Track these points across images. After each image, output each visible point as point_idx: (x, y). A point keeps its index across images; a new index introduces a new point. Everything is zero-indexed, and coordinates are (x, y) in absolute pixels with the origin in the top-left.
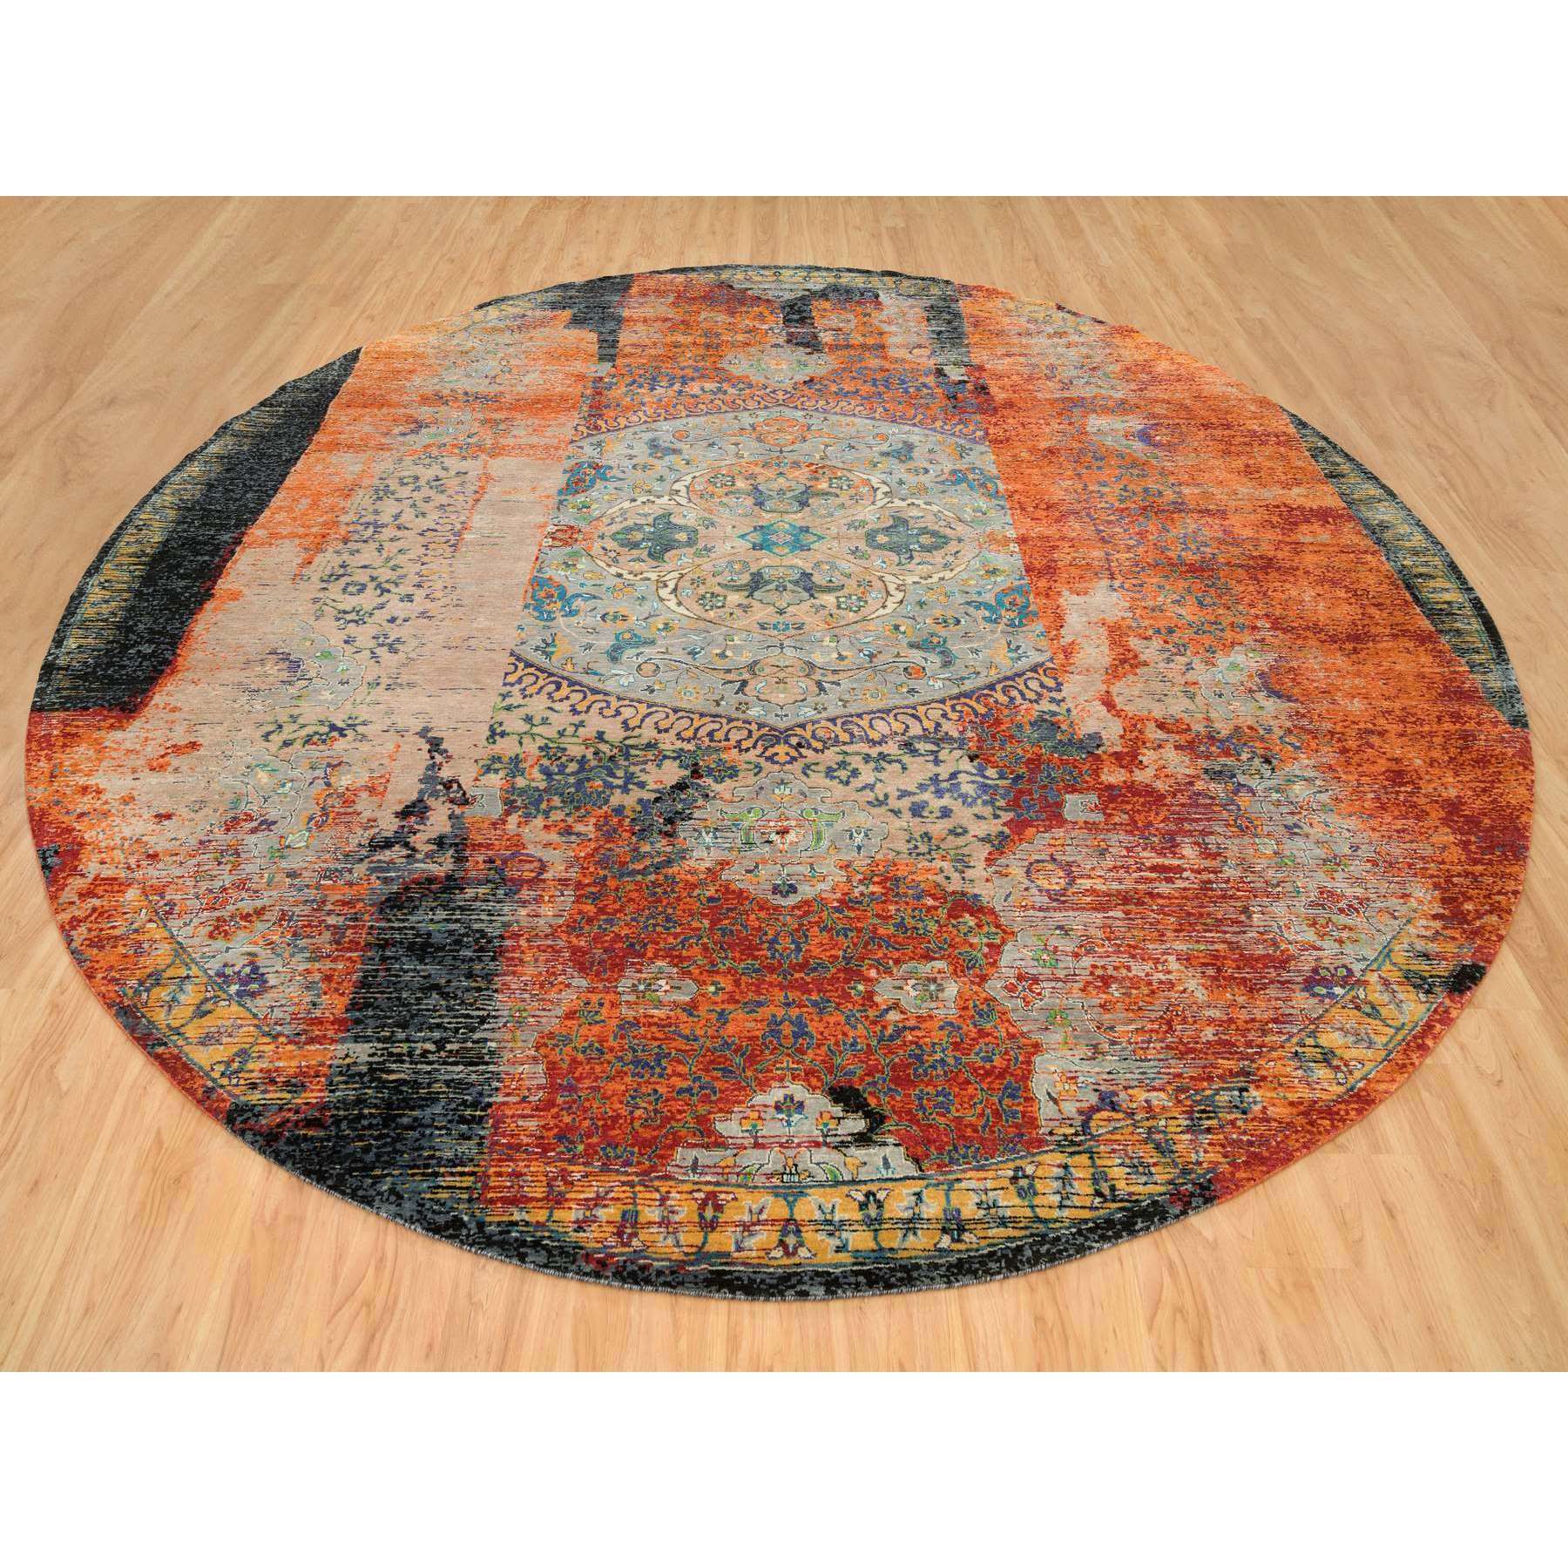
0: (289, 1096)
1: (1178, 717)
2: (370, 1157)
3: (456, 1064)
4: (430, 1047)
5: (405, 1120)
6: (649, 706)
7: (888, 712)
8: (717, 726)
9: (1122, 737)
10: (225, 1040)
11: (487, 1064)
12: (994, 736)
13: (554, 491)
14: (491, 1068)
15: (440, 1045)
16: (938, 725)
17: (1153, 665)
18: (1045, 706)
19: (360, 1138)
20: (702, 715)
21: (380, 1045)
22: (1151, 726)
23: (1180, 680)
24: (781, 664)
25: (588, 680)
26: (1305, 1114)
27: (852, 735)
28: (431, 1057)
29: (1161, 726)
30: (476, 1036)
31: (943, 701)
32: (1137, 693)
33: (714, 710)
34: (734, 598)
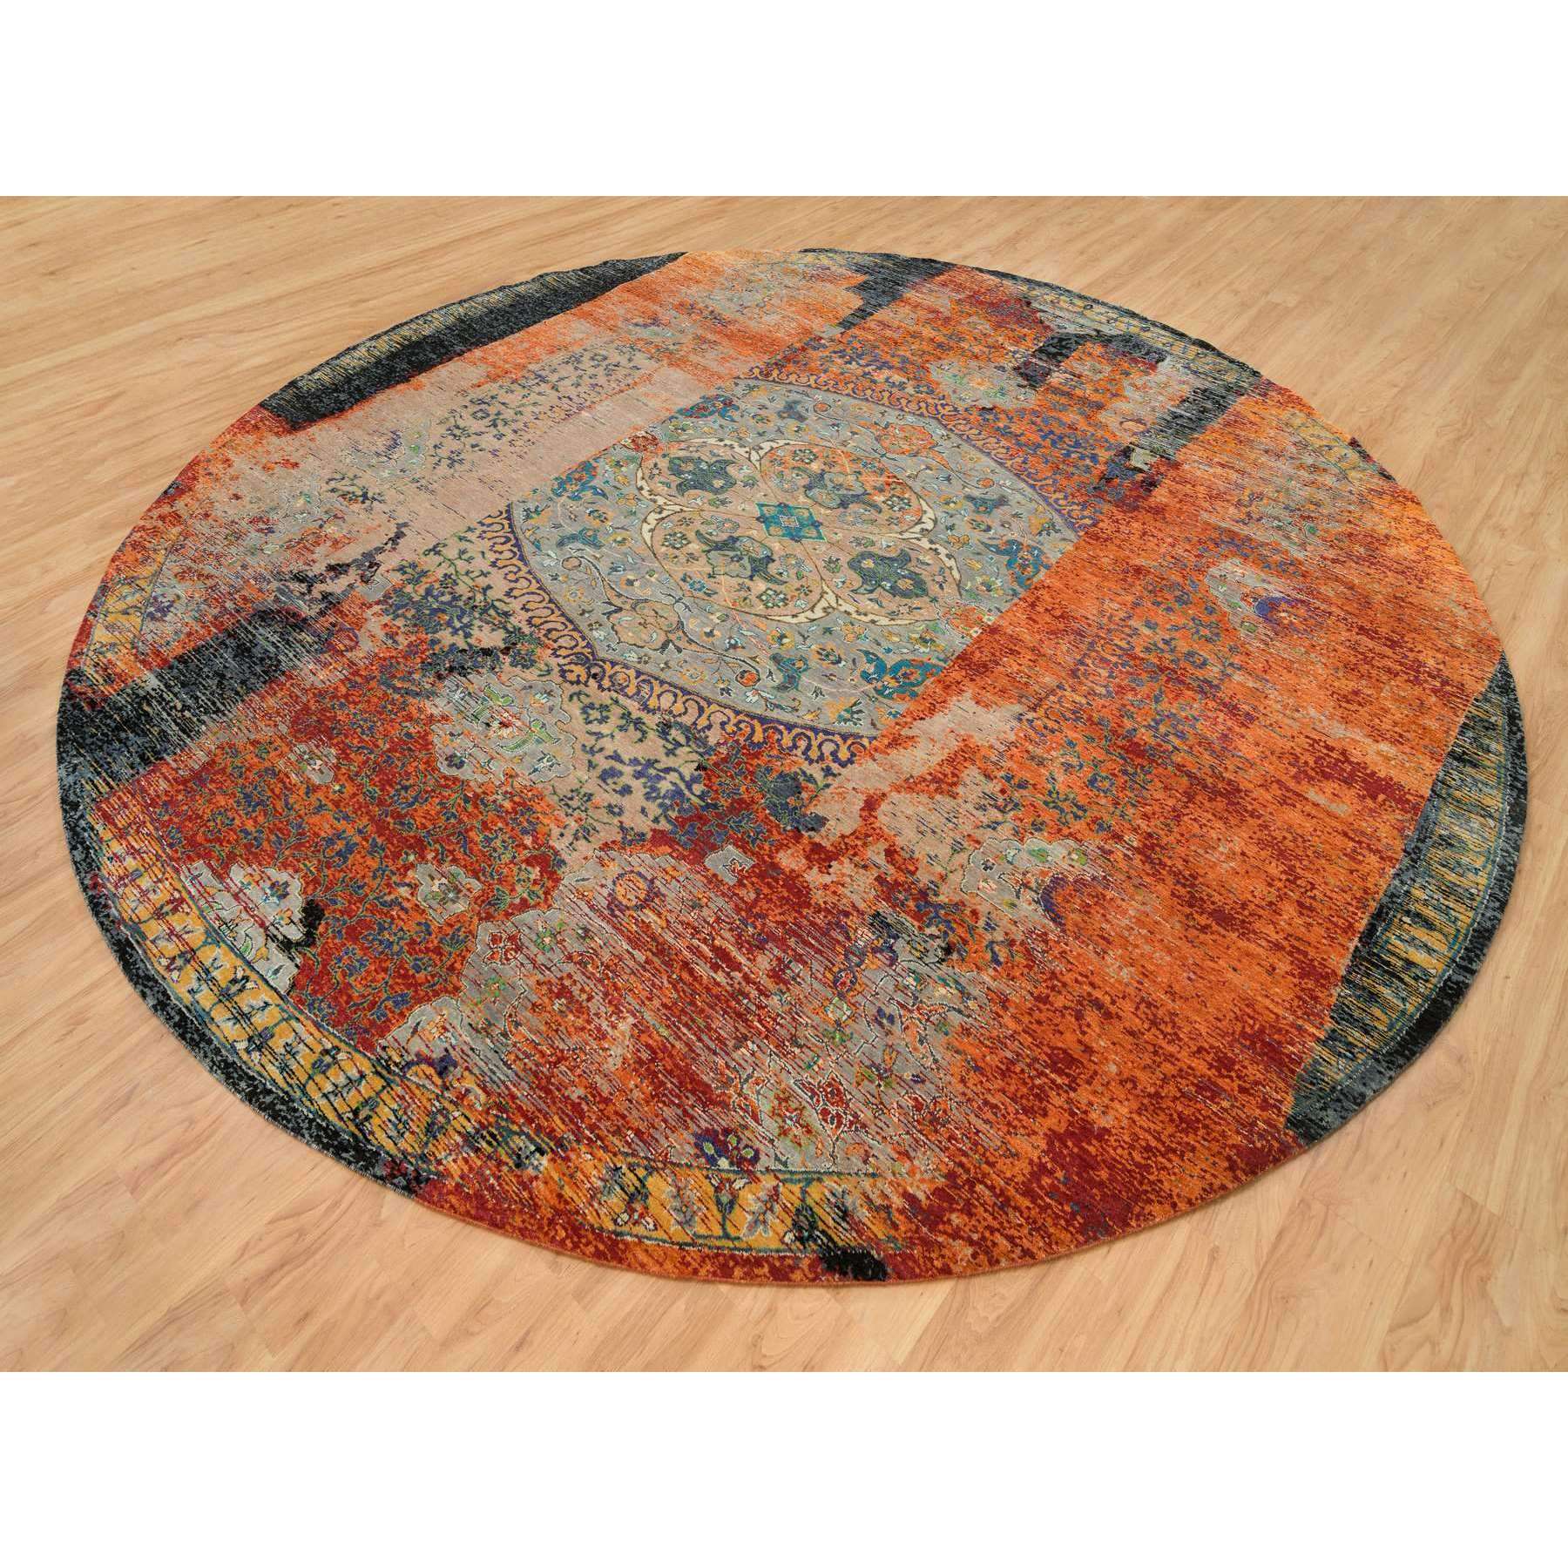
0: (101, 681)
1: (916, 855)
2: (89, 741)
3: (177, 724)
4: (179, 706)
5: (123, 735)
6: (539, 588)
7: (685, 692)
8: (561, 627)
9: (843, 837)
10: (116, 633)
11: (189, 736)
12: (739, 764)
13: (677, 408)
14: (188, 741)
15: (186, 707)
16: (709, 727)
17: (960, 801)
18: (815, 771)
19: (98, 728)
20: (563, 615)
21: (162, 687)
22: (882, 846)
23: (967, 828)
24: (660, 612)
25: (528, 549)
26: (558, 1213)
27: (638, 693)
28: (173, 712)
29: (890, 853)
30: (204, 718)
31: (737, 713)
32: (909, 812)
33: (574, 615)
34: (695, 547)
